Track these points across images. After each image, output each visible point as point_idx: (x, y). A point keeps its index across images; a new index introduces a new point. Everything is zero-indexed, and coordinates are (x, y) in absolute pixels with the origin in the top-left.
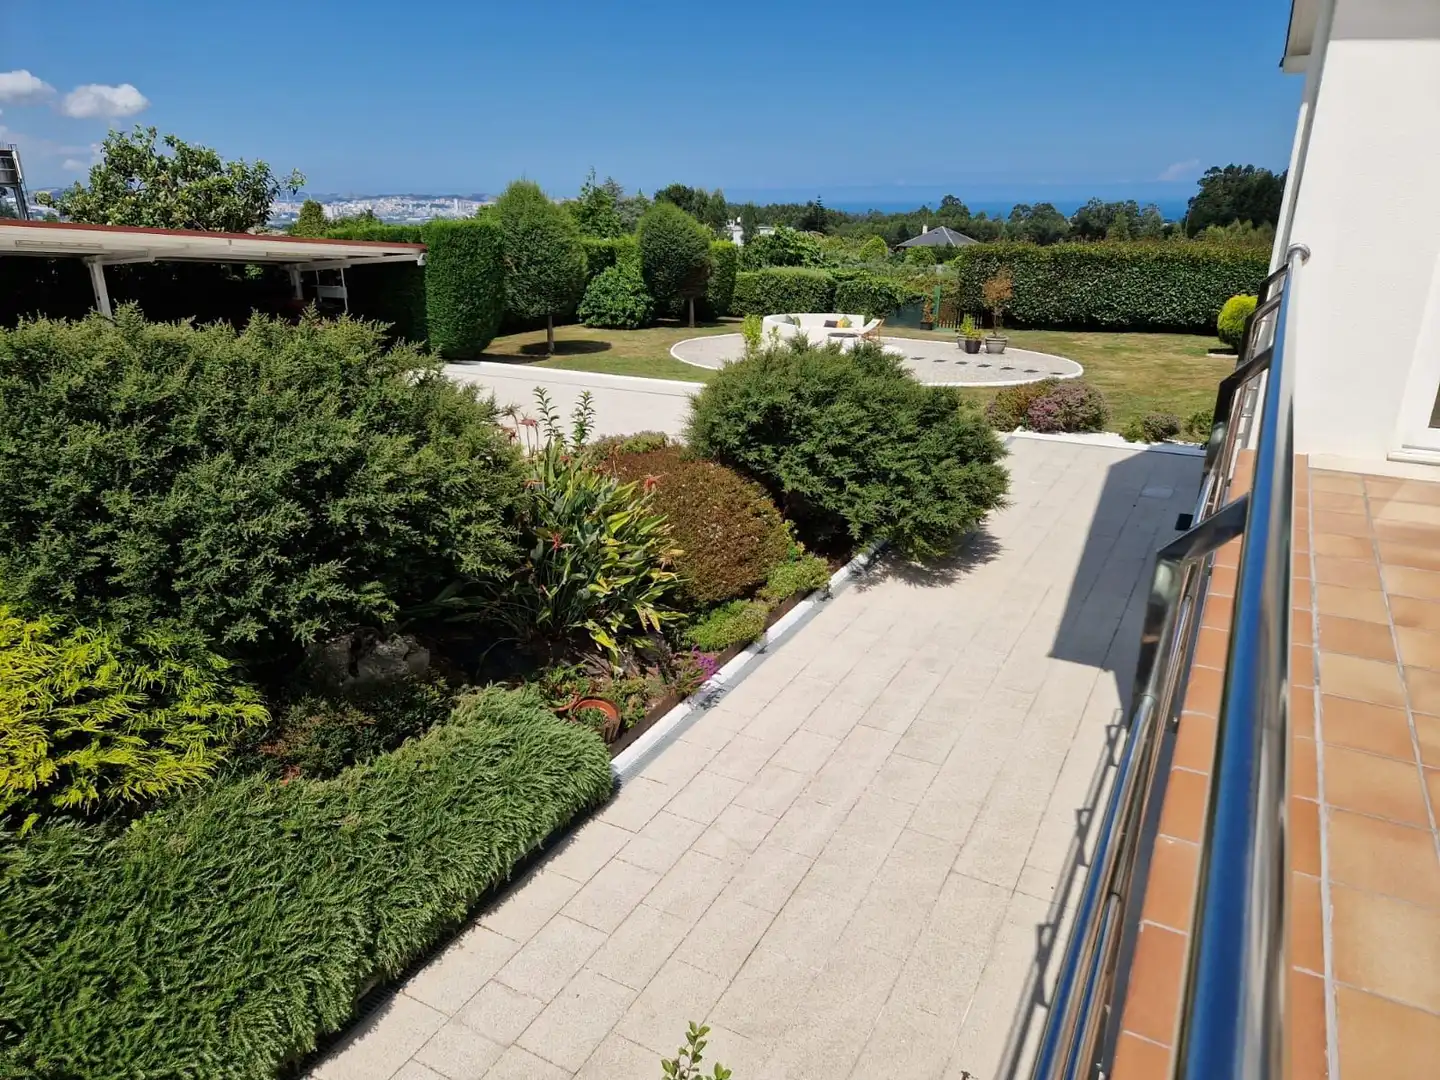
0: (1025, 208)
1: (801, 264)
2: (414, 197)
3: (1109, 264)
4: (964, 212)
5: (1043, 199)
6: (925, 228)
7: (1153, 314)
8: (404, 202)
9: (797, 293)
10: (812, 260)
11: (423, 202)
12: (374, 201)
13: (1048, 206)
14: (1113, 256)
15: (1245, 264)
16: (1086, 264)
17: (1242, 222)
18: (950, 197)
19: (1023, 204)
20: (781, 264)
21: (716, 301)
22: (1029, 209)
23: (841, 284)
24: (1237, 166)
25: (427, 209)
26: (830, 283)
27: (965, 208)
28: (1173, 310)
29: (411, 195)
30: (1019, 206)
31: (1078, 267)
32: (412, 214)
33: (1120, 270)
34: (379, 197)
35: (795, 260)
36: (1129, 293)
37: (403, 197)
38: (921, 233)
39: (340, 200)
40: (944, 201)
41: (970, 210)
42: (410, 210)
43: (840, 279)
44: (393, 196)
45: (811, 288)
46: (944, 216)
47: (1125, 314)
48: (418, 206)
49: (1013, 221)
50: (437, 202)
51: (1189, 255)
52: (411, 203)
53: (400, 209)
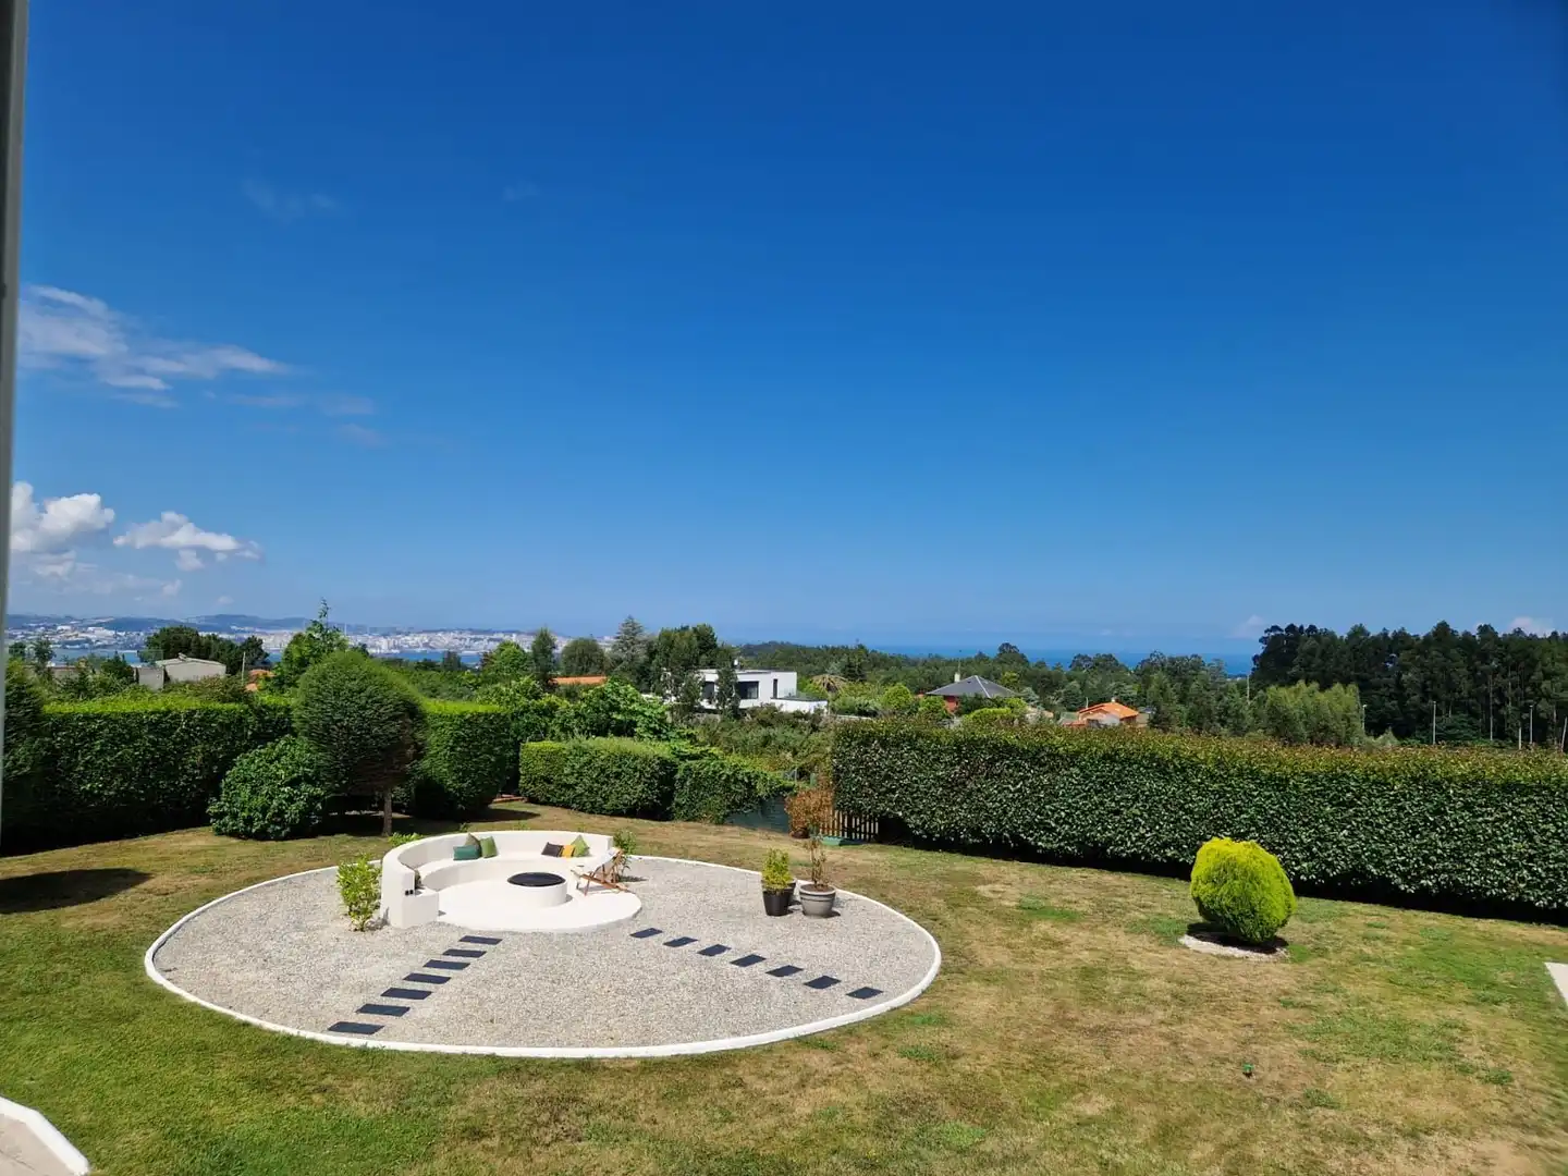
0: (1085, 658)
1: (632, 735)
2: (473, 631)
3: (1035, 760)
4: (1022, 660)
5: (1104, 650)
6: (957, 677)
7: (1110, 841)
8: (463, 636)
9: (618, 776)
10: (648, 729)
11: (482, 636)
12: (431, 635)
13: (1109, 657)
14: (1041, 749)
15: (1240, 775)
16: (1003, 758)
17: (1307, 683)
18: (1007, 645)
19: (1083, 654)
20: (605, 735)
21: (460, 790)
22: (1090, 659)
23: (683, 765)
24: (1298, 626)
25: (485, 642)
26: (664, 763)
27: (1023, 656)
28: (1142, 837)
29: (470, 630)
30: (1079, 656)
31: (992, 762)
32: (468, 648)
33: (1052, 769)
34: (436, 631)
35: (625, 730)
36: (1069, 806)
37: (461, 631)
38: (953, 681)
39: (399, 633)
40: (1001, 649)
41: (1028, 658)
42: (467, 643)
43: (683, 758)
44: (451, 631)
45: (635, 770)
46: (1001, 662)
47: (1068, 838)
48: (476, 640)
49: (1075, 670)
50: (495, 636)
51: (1153, 755)
52: (468, 636)
53: (457, 642)
